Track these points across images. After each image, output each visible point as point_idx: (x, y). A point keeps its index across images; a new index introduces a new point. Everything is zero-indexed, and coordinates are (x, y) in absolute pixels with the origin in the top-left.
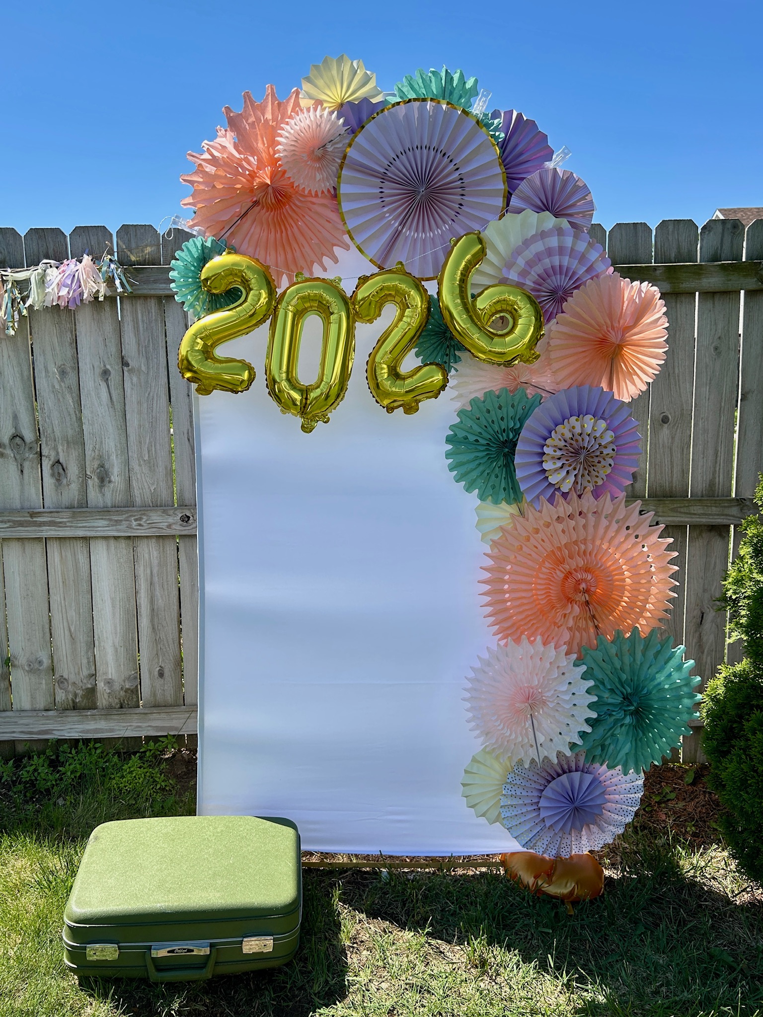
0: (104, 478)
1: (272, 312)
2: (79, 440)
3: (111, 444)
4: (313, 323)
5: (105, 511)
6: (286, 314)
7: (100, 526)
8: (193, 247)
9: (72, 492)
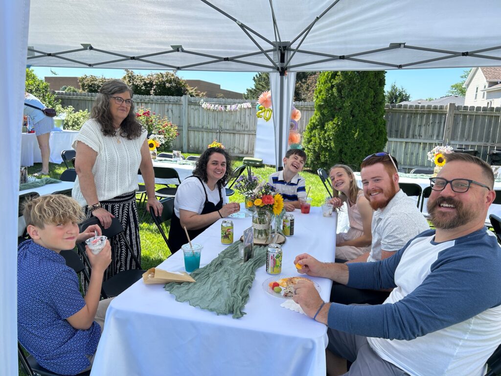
0: (247, 127)
1: (265, 111)
2: (245, 123)
3: (248, 123)
4: (268, 112)
5: (247, 131)
6: (266, 111)
7: (246, 133)
8: (258, 105)
9: (243, 129)
